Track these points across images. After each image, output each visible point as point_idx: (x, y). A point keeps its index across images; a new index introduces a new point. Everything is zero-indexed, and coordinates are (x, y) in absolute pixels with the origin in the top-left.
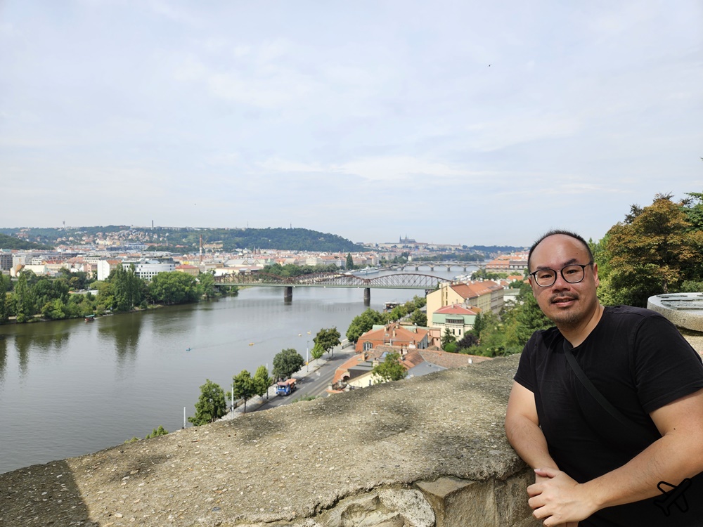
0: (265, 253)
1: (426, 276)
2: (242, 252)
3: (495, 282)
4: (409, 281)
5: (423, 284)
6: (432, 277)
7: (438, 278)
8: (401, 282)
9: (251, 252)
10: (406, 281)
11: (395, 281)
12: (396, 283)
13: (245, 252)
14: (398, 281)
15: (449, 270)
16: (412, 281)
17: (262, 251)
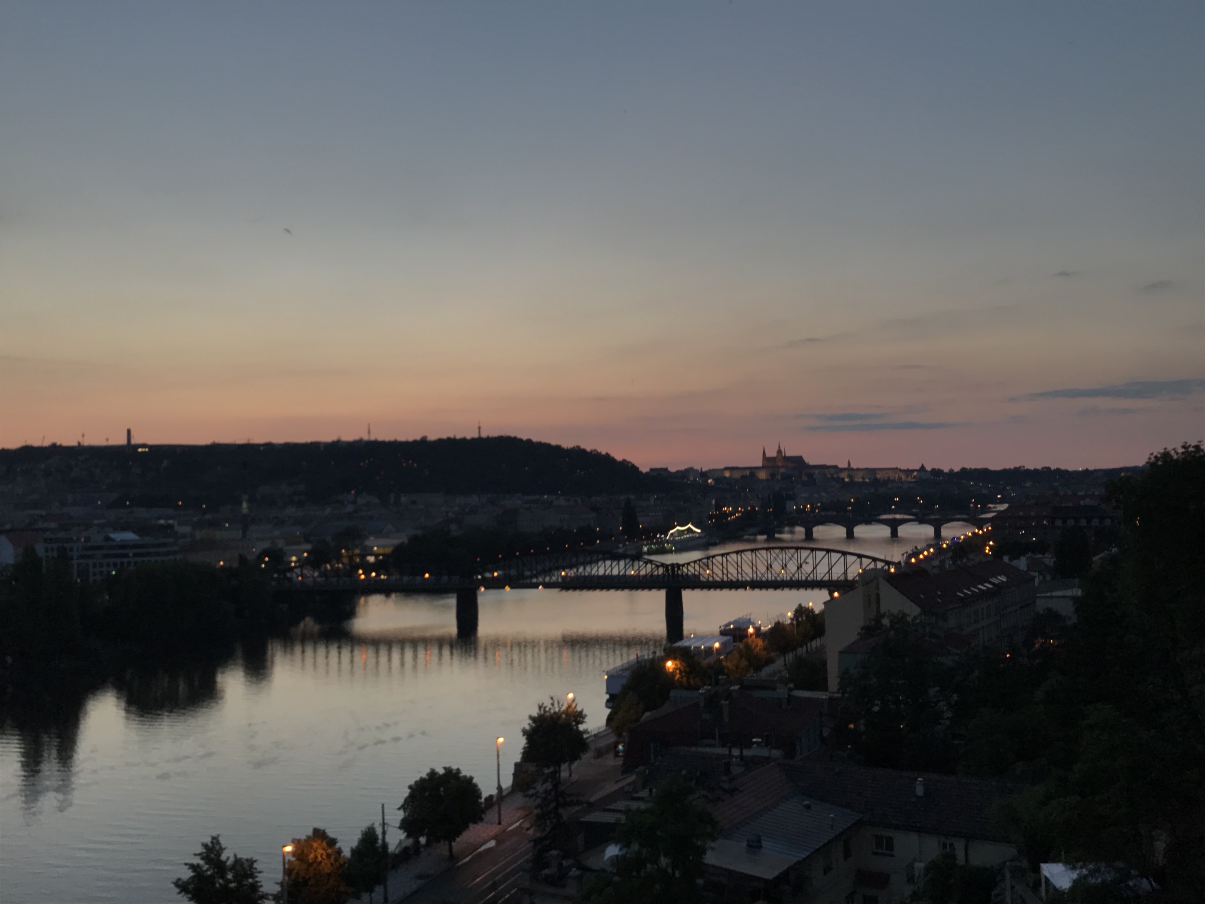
0: (414, 502)
1: (828, 551)
2: (354, 502)
3: (1015, 563)
4: (784, 567)
5: (822, 572)
6: (844, 553)
7: (860, 556)
8: (762, 569)
9: (376, 501)
10: (776, 567)
11: (747, 569)
12: (748, 574)
13: (361, 501)
14: (753, 565)
15: (894, 533)
16: (792, 567)
17: (404, 499)
